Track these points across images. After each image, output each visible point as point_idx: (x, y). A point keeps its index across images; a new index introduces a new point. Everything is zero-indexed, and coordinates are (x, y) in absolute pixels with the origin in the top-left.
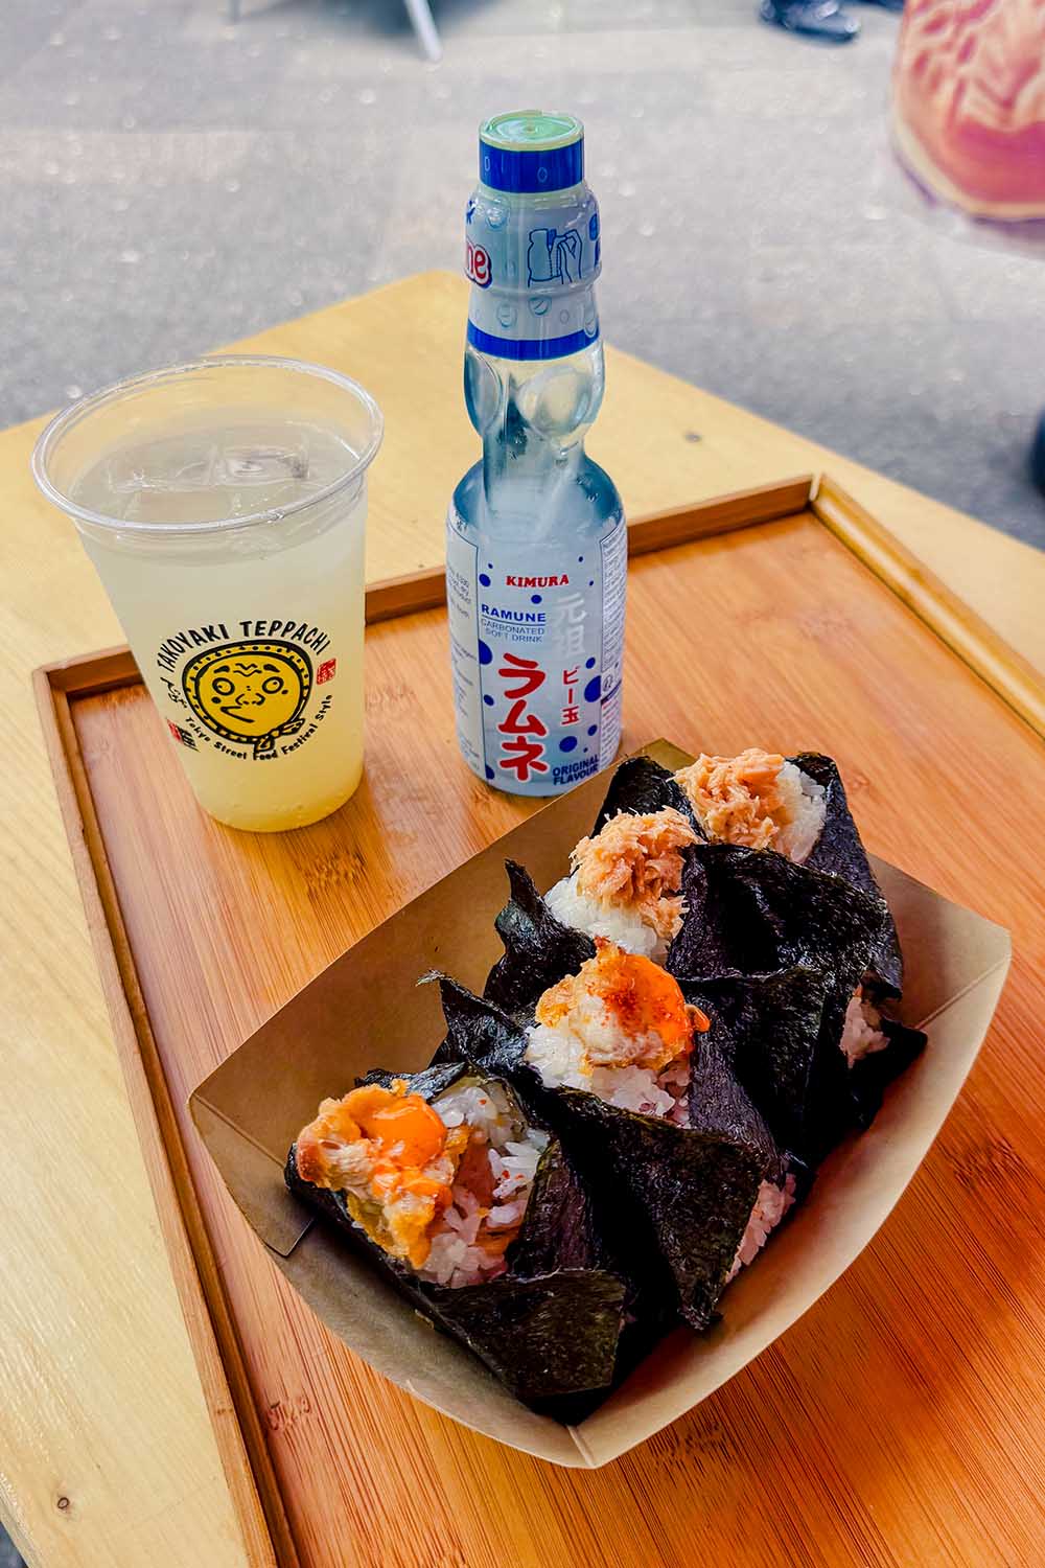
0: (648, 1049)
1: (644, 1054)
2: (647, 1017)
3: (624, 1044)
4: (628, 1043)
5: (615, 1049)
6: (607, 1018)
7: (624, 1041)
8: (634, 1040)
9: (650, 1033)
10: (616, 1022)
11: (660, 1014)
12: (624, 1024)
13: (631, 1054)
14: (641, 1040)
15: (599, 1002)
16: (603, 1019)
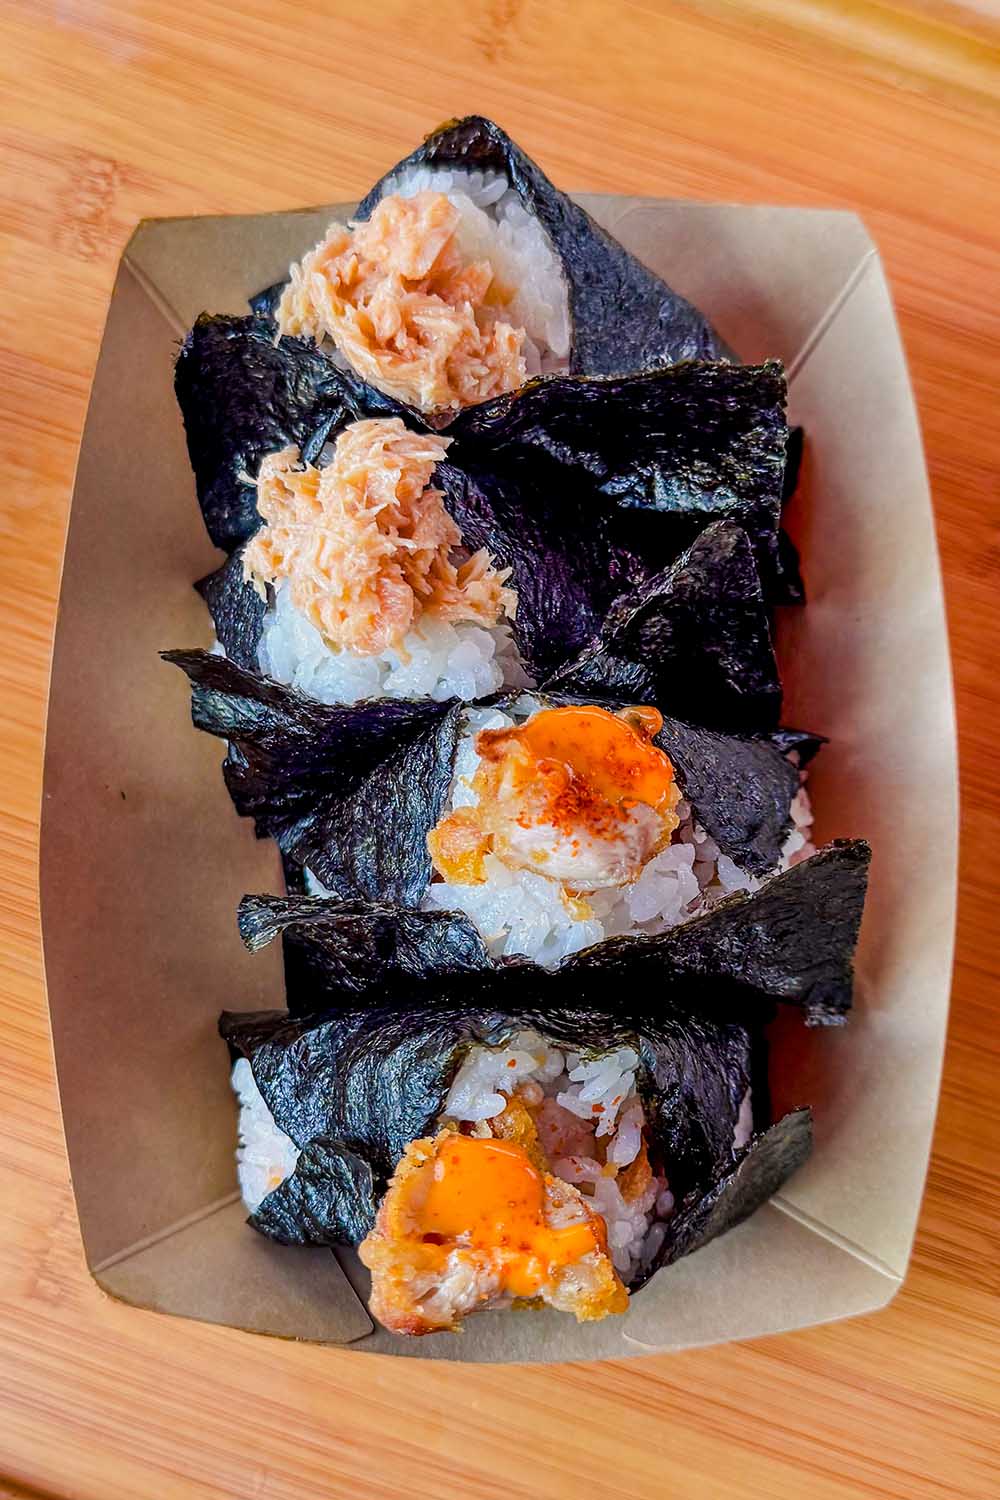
0: (645, 833)
1: (646, 843)
2: (612, 795)
3: (616, 855)
4: (620, 849)
5: (612, 870)
6: (575, 843)
7: (614, 851)
8: (623, 839)
9: (635, 811)
10: (589, 838)
11: (624, 774)
12: (599, 832)
13: (633, 859)
14: (631, 830)
15: (548, 830)
16: (569, 848)
